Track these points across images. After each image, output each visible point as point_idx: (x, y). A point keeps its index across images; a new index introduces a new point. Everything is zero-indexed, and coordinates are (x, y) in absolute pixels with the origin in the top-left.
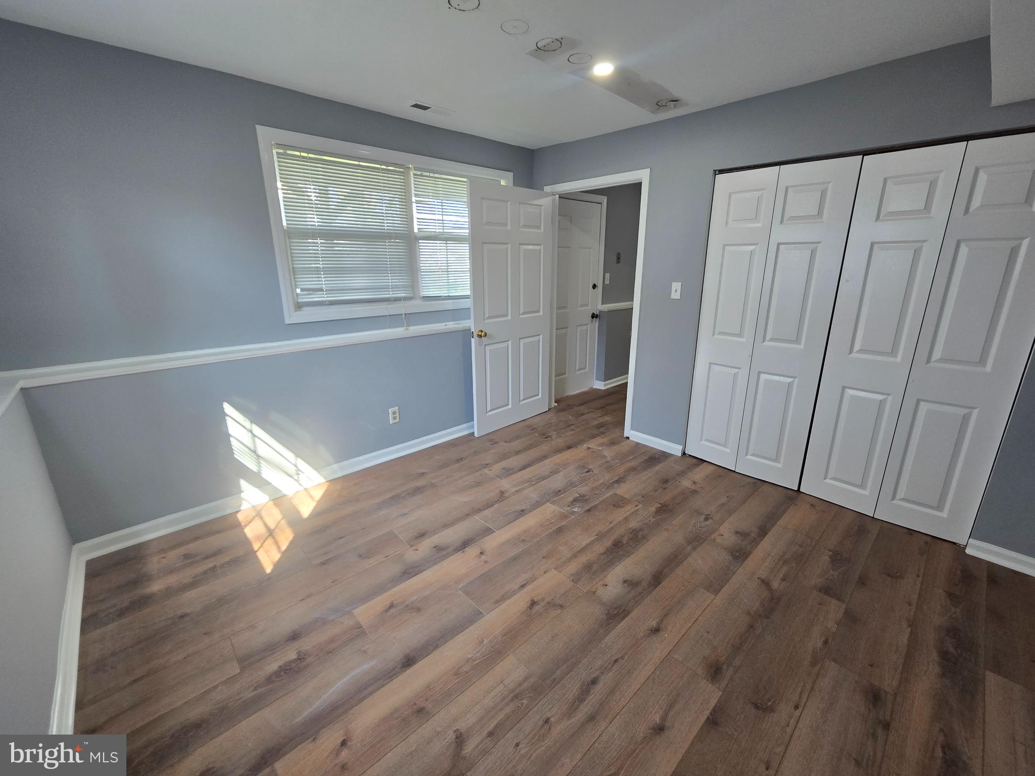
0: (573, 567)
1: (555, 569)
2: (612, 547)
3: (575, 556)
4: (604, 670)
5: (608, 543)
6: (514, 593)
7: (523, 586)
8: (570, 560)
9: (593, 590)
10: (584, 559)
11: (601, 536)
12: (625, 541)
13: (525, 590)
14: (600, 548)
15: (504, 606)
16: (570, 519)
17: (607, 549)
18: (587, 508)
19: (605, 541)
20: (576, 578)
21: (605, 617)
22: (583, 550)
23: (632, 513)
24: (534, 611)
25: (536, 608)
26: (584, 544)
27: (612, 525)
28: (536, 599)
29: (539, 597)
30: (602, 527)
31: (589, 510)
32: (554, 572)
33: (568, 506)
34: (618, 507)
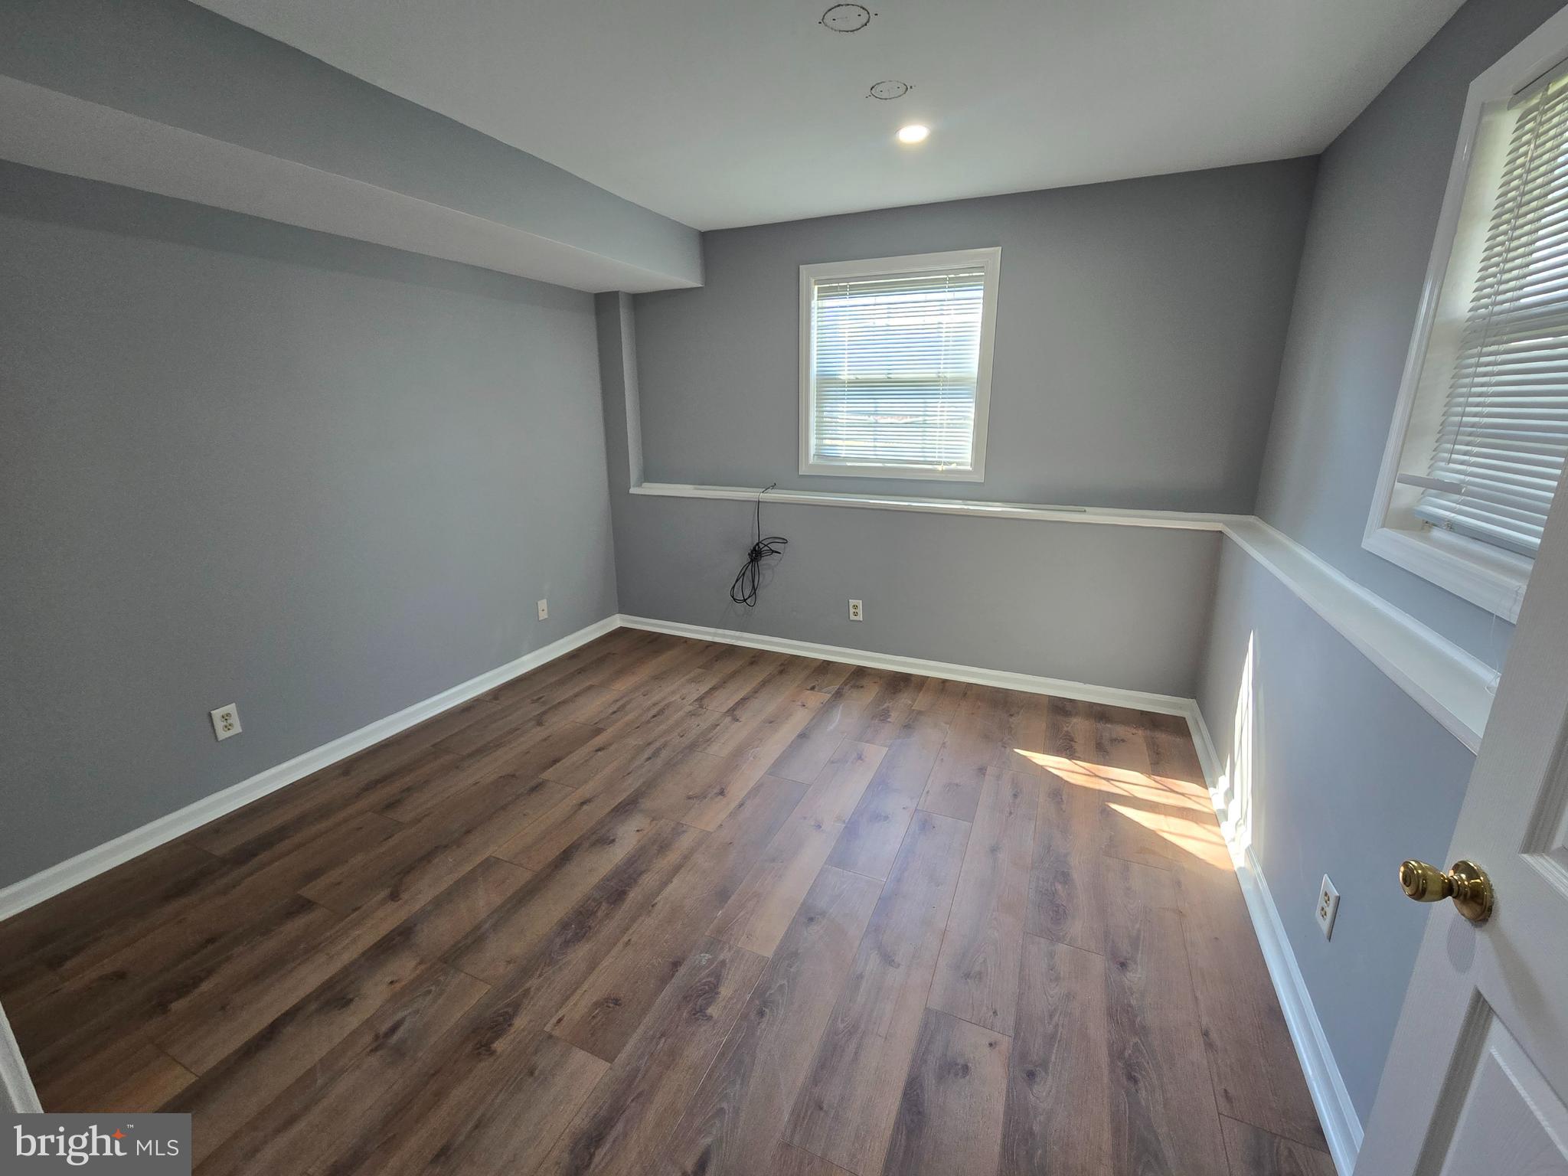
0: (685, 842)
1: (709, 833)
2: (627, 888)
3: (686, 858)
4: (641, 766)
5: (634, 895)
6: (749, 796)
7: (741, 805)
8: (692, 851)
9: (655, 822)
10: (672, 857)
11: (647, 905)
12: (604, 906)
13: (737, 803)
14: (648, 881)
15: (751, 784)
16: (711, 927)
17: (635, 881)
18: (682, 970)
19: (640, 897)
20: (678, 830)
21: (640, 800)
22: (677, 869)
23: (576, 988)
24: (718, 787)
25: (716, 790)
26: (675, 881)
27: (625, 939)
28: (720, 797)
29: (717, 800)
30: (648, 924)
31: (676, 965)
32: (711, 828)
33: (723, 963)
34: (607, 1000)
